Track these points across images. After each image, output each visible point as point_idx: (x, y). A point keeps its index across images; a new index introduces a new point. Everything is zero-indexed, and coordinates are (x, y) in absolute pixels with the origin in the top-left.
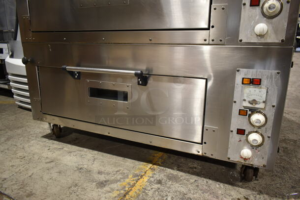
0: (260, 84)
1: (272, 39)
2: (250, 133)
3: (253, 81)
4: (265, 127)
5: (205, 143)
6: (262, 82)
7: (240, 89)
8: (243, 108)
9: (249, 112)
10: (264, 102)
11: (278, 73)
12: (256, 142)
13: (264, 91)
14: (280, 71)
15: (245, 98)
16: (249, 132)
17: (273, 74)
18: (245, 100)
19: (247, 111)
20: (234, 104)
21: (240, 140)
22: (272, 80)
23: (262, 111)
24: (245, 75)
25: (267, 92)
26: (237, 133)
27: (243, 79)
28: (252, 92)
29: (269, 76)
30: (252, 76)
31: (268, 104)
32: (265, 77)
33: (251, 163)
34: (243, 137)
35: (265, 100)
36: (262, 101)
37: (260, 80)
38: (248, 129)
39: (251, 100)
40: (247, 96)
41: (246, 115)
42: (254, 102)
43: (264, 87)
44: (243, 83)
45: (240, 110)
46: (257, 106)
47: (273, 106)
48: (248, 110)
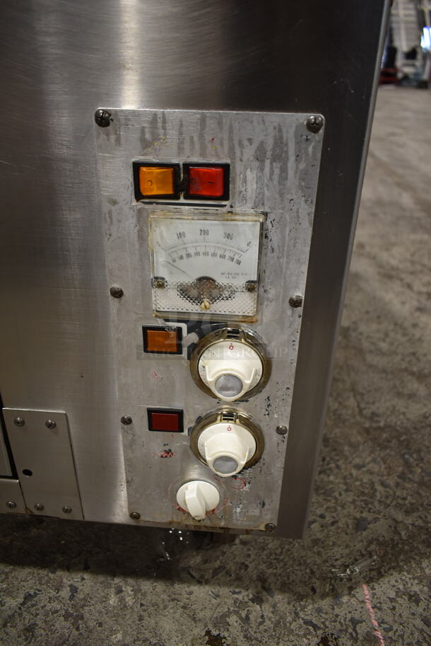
0: (225, 196)
2: (204, 421)
3: (189, 180)
4: (264, 394)
5: (28, 472)
6: (237, 185)
7: (130, 223)
8: (160, 323)
9: (190, 338)
10: (251, 286)
11: (313, 127)
12: (230, 464)
13: (248, 230)
14: (321, 117)
15: (162, 272)
16: (199, 420)
17: (290, 136)
18: (160, 283)
19: (179, 330)
20: (113, 303)
21: (168, 452)
22: (284, 170)
23: (245, 328)
24: (145, 144)
25: (264, 235)
26: (151, 428)
27: (137, 167)
28: (189, 237)
29: (270, 143)
30: (180, 149)
31: (272, 293)
32: (249, 152)
33: (222, 524)
34: (178, 441)
35: (254, 278)
36: (240, 282)
37: (226, 168)
38: (192, 407)
39: (190, 279)
40: (171, 263)
41: (180, 352)
42: (205, 287)
43: (248, 208)
44: (139, 196)
45: (145, 329)
46: (222, 308)
47: (295, 303)
48: (184, 326)
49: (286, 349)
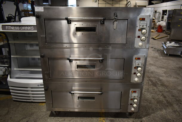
1: (139, 82)
4: (137, 102)
9: (133, 99)
12: (135, 107)
34: (132, 105)
38: (133, 103)
49: (139, 99)
